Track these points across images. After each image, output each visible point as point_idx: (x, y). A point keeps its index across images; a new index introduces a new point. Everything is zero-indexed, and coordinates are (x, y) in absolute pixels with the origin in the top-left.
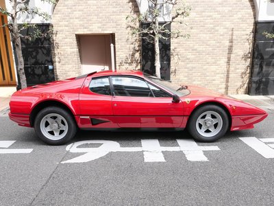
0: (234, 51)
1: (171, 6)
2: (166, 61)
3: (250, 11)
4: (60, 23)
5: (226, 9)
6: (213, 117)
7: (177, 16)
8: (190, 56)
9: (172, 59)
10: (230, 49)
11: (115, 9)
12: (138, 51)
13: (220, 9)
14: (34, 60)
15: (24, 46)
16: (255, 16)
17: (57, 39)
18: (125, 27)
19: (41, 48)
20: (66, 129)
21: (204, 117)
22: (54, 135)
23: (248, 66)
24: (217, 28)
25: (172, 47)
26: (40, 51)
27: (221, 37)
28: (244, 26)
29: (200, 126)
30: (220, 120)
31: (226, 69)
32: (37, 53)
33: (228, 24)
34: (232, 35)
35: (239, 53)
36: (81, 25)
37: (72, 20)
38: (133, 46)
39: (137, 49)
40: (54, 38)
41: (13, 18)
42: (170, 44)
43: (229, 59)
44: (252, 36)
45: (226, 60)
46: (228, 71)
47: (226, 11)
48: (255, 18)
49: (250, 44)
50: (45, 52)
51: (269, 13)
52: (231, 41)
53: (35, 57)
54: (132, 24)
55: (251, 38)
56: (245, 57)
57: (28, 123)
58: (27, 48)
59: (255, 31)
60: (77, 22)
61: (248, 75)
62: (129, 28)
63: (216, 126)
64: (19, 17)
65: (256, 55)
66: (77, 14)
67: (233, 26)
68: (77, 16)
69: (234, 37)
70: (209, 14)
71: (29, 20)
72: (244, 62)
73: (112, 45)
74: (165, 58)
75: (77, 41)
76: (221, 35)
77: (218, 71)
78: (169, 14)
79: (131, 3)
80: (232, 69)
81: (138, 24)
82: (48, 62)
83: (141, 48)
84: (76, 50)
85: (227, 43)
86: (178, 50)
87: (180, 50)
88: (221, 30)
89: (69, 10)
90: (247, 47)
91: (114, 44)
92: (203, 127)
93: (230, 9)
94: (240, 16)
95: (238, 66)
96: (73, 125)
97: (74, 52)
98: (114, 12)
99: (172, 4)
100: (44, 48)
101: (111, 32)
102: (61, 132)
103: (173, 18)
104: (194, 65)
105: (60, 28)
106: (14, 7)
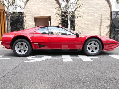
0: (102, 24)
1: (75, 5)
2: (73, 28)
3: (109, 7)
4: (28, 12)
5: (98, 6)
6: (95, 44)
7: (77, 8)
8: (83, 26)
9: (75, 27)
10: (101, 23)
11: (51, 6)
12: (60, 24)
13: (95, 6)
14: (15, 27)
15: (11, 21)
16: (111, 9)
17: (26, 19)
18: (55, 14)
19: (18, 22)
20: (27, 49)
21: (90, 44)
22: (21, 52)
23: (109, 31)
24: (94, 14)
25: (75, 22)
26: (18, 23)
27: (97, 18)
28: (106, 13)
29: (89, 48)
30: (98, 46)
31: (99, 32)
32: (17, 24)
33: (99, 13)
34: (101, 17)
35: (105, 25)
36: (36, 13)
37: (32, 11)
38: (58, 22)
39: (60, 23)
40: (25, 18)
41: (7, 8)
42: (74, 21)
43: (100, 28)
44: (110, 18)
45: (99, 28)
46: (100, 33)
47: (98, 7)
48: (111, 10)
49: (109, 21)
50: (20, 24)
51: (117, 8)
52: (101, 20)
53: (16, 26)
54: (58, 13)
55: (110, 19)
56: (107, 27)
57: (10, 47)
58: (12, 22)
59: (111, 16)
60: (34, 11)
61: (109, 34)
62: (57, 14)
63: (96, 48)
64: (10, 9)
65: (112, 26)
66: (35, 8)
67: (101, 13)
68: (35, 9)
69: (102, 18)
70: (91, 8)
71: (14, 10)
72: (107, 29)
73: (49, 22)
74: (72, 27)
75: (34, 20)
76: (97, 17)
77: (96, 33)
78: (74, 8)
79: (57, 4)
80: (102, 32)
81: (60, 13)
82: (21, 28)
83: (62, 22)
84: (34, 23)
85: (99, 21)
86: (78, 23)
87: (79, 24)
88: (97, 15)
89: (31, 7)
90: (108, 22)
91: (50, 21)
92: (90, 49)
93: (100, 6)
94: (104, 9)
95: (104, 31)
96: (30, 47)
97: (33, 24)
98: (50, 8)
99: (75, 4)
100: (20, 22)
101: (49, 16)
102: (25, 51)
103: (76, 9)
104: (85, 30)
105: (27, 14)
106: (8, 4)
